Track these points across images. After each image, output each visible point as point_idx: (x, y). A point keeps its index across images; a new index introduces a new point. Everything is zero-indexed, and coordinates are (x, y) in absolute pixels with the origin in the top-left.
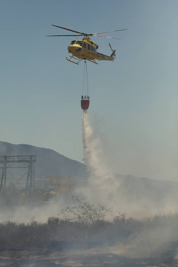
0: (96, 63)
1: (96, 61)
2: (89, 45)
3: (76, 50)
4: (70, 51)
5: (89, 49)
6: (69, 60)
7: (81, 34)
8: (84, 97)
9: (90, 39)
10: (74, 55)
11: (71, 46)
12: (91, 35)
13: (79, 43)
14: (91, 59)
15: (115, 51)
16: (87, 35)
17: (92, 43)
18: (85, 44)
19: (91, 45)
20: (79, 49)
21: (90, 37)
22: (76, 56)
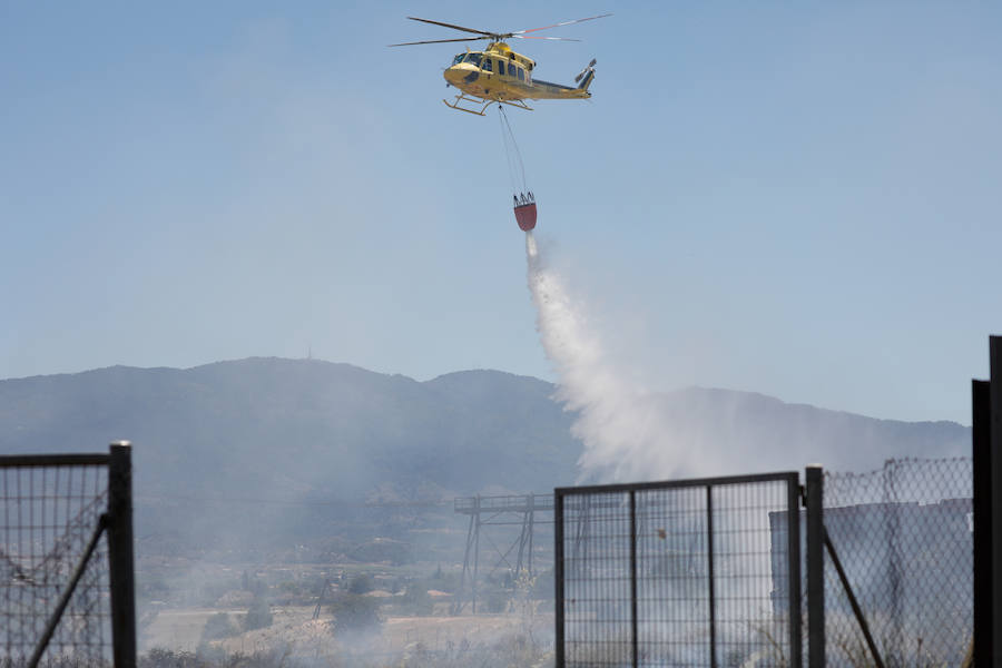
0: (526, 108)
1: (528, 102)
2: (501, 63)
3: (466, 78)
4: (450, 83)
5: (502, 72)
6: (454, 107)
7: (481, 35)
8: (519, 198)
9: (506, 46)
10: (466, 90)
11: (454, 67)
12: (511, 35)
13: (474, 58)
14: (515, 99)
15: (595, 74)
16: (498, 37)
17: (512, 56)
18: (489, 61)
19: (506, 63)
20: (473, 76)
21: (507, 41)
22: (473, 94)
